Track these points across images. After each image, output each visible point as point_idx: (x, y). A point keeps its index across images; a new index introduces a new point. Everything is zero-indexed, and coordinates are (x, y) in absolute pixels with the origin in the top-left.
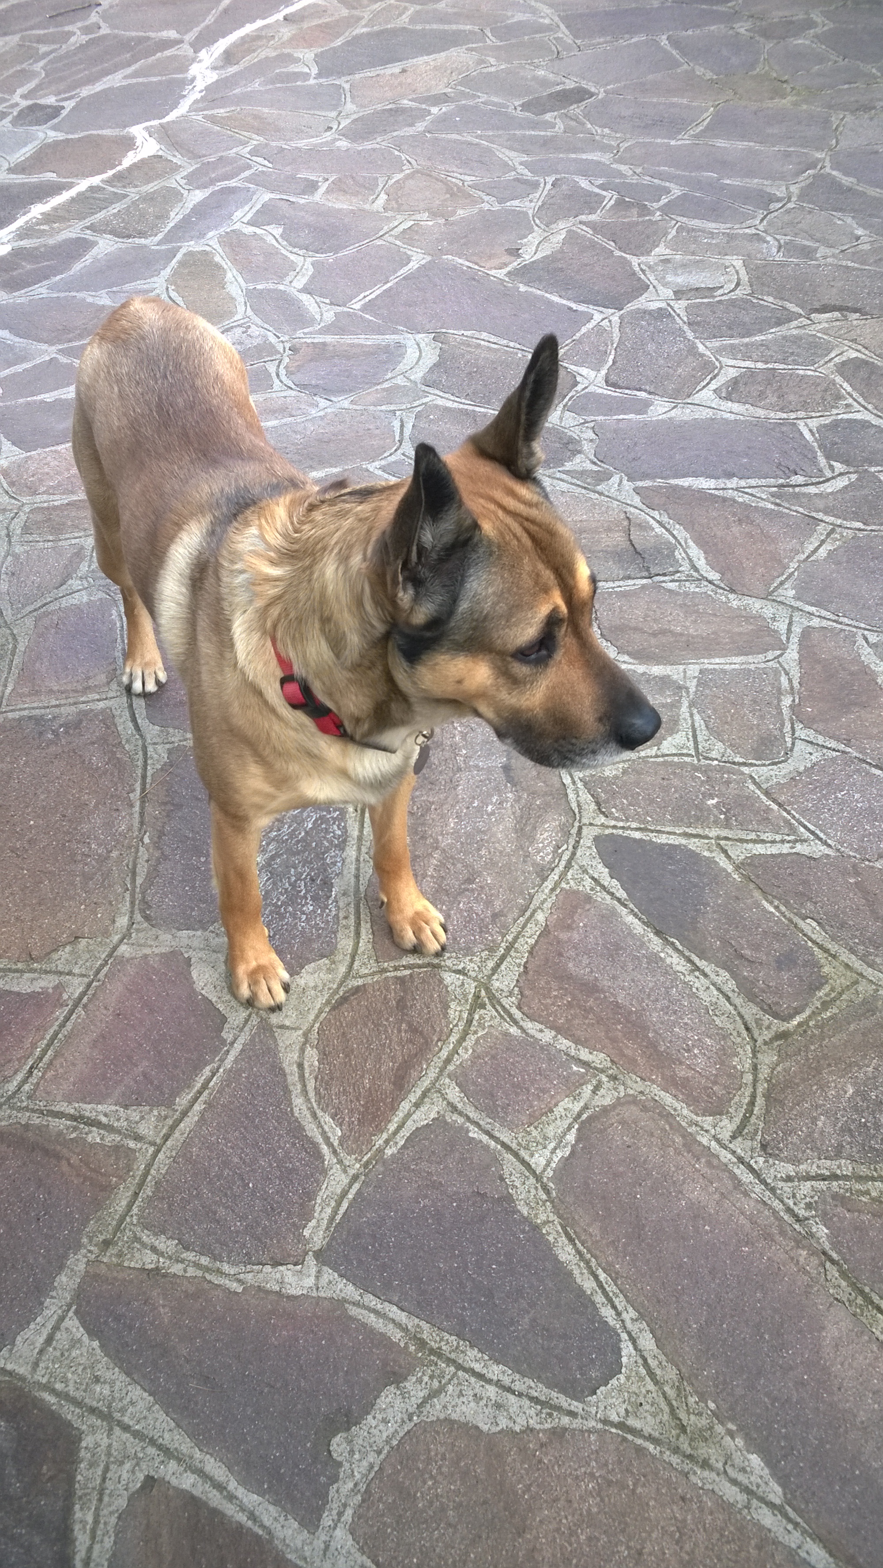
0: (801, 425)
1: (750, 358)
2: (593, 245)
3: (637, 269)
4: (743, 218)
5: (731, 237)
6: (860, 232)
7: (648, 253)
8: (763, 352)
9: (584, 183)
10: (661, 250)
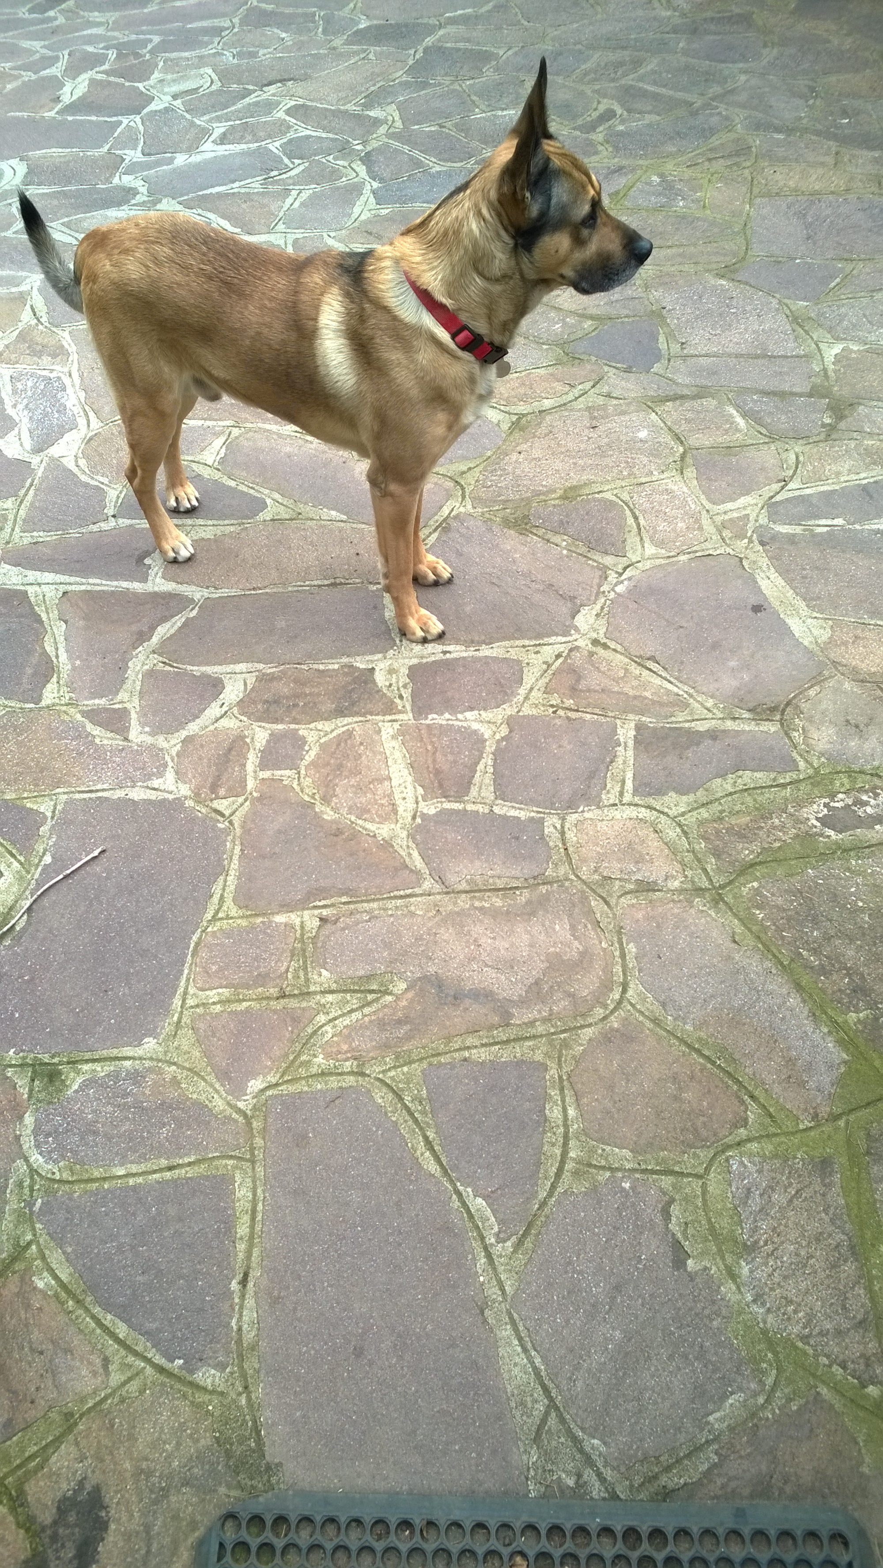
0: (270, 147)
1: (230, 120)
2: (109, 83)
3: (144, 90)
4: (207, 44)
5: (201, 57)
6: (284, 35)
7: (149, 79)
8: (238, 115)
9: (90, 49)
10: (156, 75)
